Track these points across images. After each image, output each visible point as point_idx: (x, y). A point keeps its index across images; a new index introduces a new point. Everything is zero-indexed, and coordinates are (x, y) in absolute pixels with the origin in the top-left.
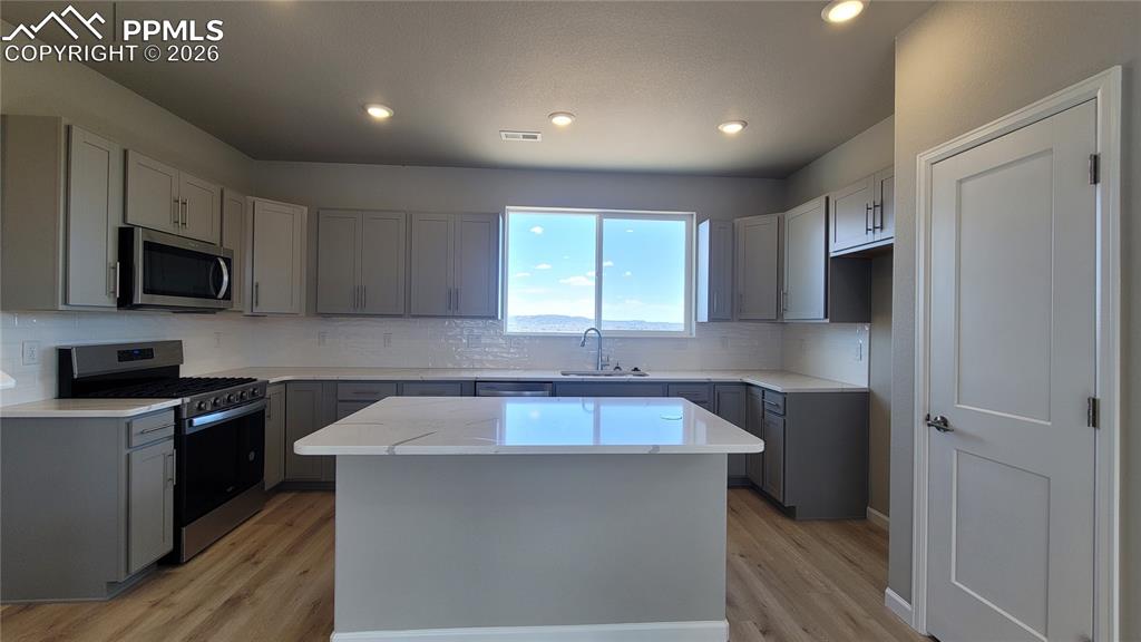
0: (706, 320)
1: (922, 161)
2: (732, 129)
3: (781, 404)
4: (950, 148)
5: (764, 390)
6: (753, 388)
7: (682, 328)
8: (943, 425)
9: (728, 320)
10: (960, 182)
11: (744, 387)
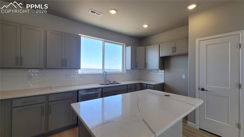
0: (130, 69)
1: (197, 40)
2: (146, 26)
3: (153, 87)
4: (204, 39)
5: (147, 84)
6: (143, 84)
7: (121, 71)
8: (203, 90)
9: (134, 69)
10: (207, 45)
11: (140, 84)
